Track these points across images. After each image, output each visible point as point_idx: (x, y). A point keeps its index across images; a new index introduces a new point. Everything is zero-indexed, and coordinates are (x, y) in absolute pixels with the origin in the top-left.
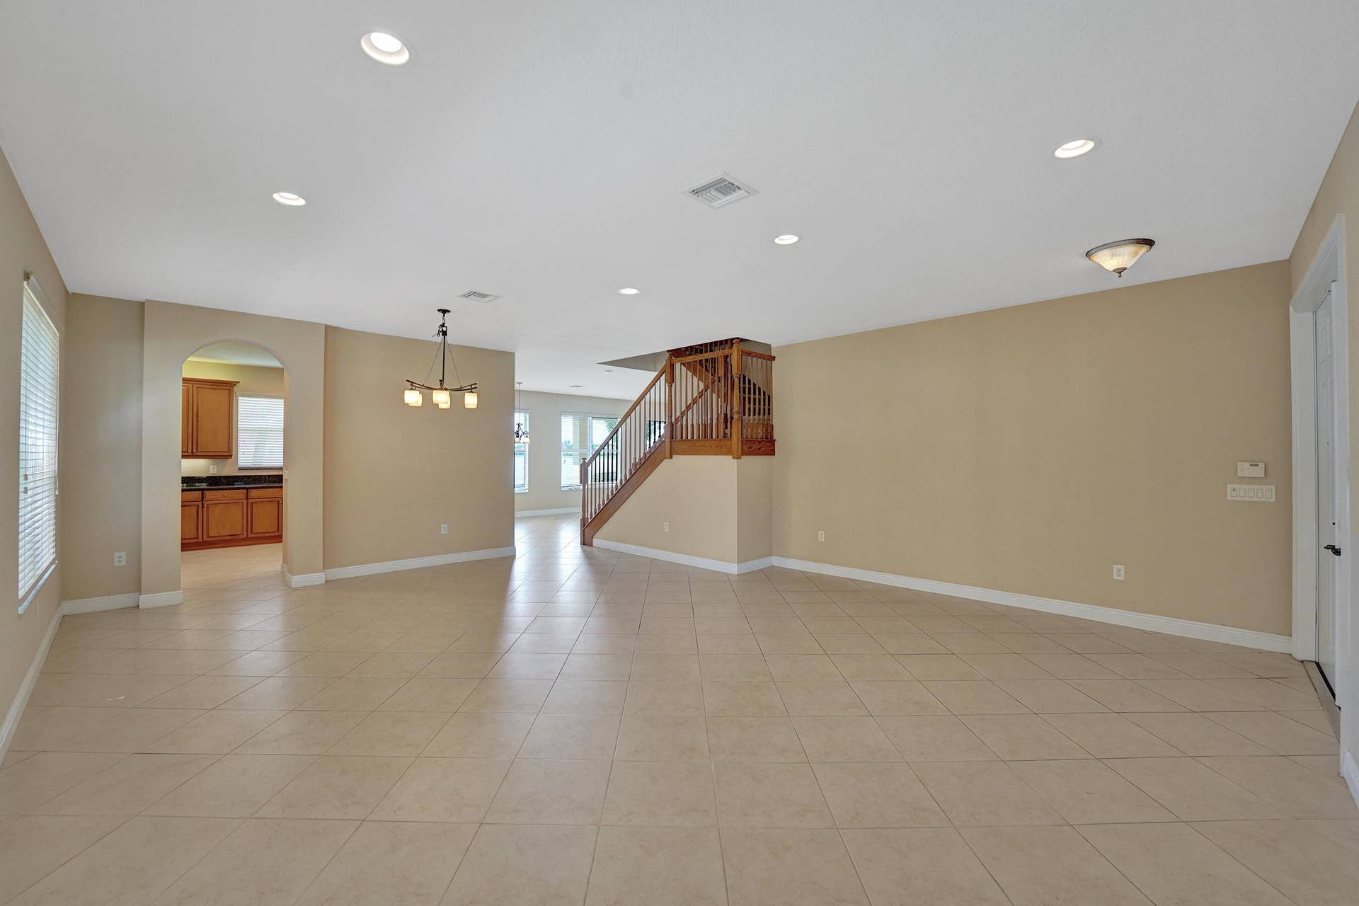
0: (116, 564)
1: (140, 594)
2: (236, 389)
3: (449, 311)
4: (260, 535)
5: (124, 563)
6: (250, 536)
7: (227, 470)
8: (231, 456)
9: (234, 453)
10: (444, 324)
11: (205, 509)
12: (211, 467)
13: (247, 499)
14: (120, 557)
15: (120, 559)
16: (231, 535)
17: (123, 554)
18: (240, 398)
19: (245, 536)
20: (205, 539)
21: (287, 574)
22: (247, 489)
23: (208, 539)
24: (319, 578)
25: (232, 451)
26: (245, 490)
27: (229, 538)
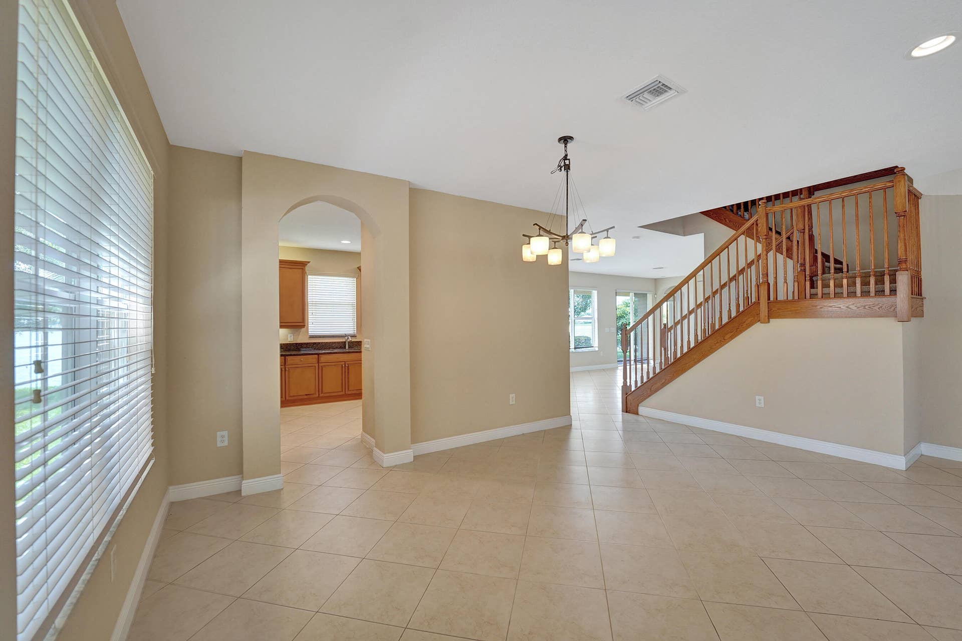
0: (219, 444)
1: (243, 478)
2: (307, 268)
3: (571, 138)
4: (328, 395)
5: (226, 443)
6: (321, 395)
7: (302, 339)
8: (305, 326)
9: (306, 325)
10: (566, 155)
11: (287, 372)
12: (289, 335)
13: (318, 363)
14: (223, 437)
15: (223, 439)
16: (306, 395)
17: (225, 433)
18: (309, 277)
19: (317, 395)
20: (287, 398)
21: (375, 448)
22: (318, 354)
23: (290, 398)
24: (406, 456)
25: (305, 323)
26: (316, 356)
27: (306, 397)
